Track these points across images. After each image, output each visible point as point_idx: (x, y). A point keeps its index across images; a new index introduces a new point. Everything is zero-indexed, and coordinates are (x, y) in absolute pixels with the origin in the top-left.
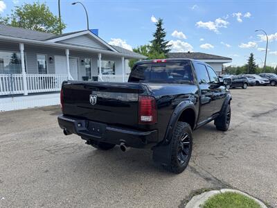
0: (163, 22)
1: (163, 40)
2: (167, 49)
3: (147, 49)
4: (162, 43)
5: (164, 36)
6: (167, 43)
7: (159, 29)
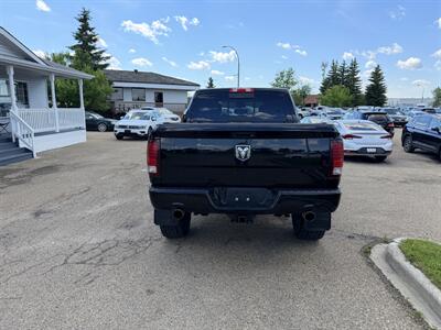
0: (90, 15)
1: (94, 48)
2: (102, 63)
3: (65, 60)
4: (93, 52)
5: (95, 40)
6: (101, 52)
7: (85, 27)
